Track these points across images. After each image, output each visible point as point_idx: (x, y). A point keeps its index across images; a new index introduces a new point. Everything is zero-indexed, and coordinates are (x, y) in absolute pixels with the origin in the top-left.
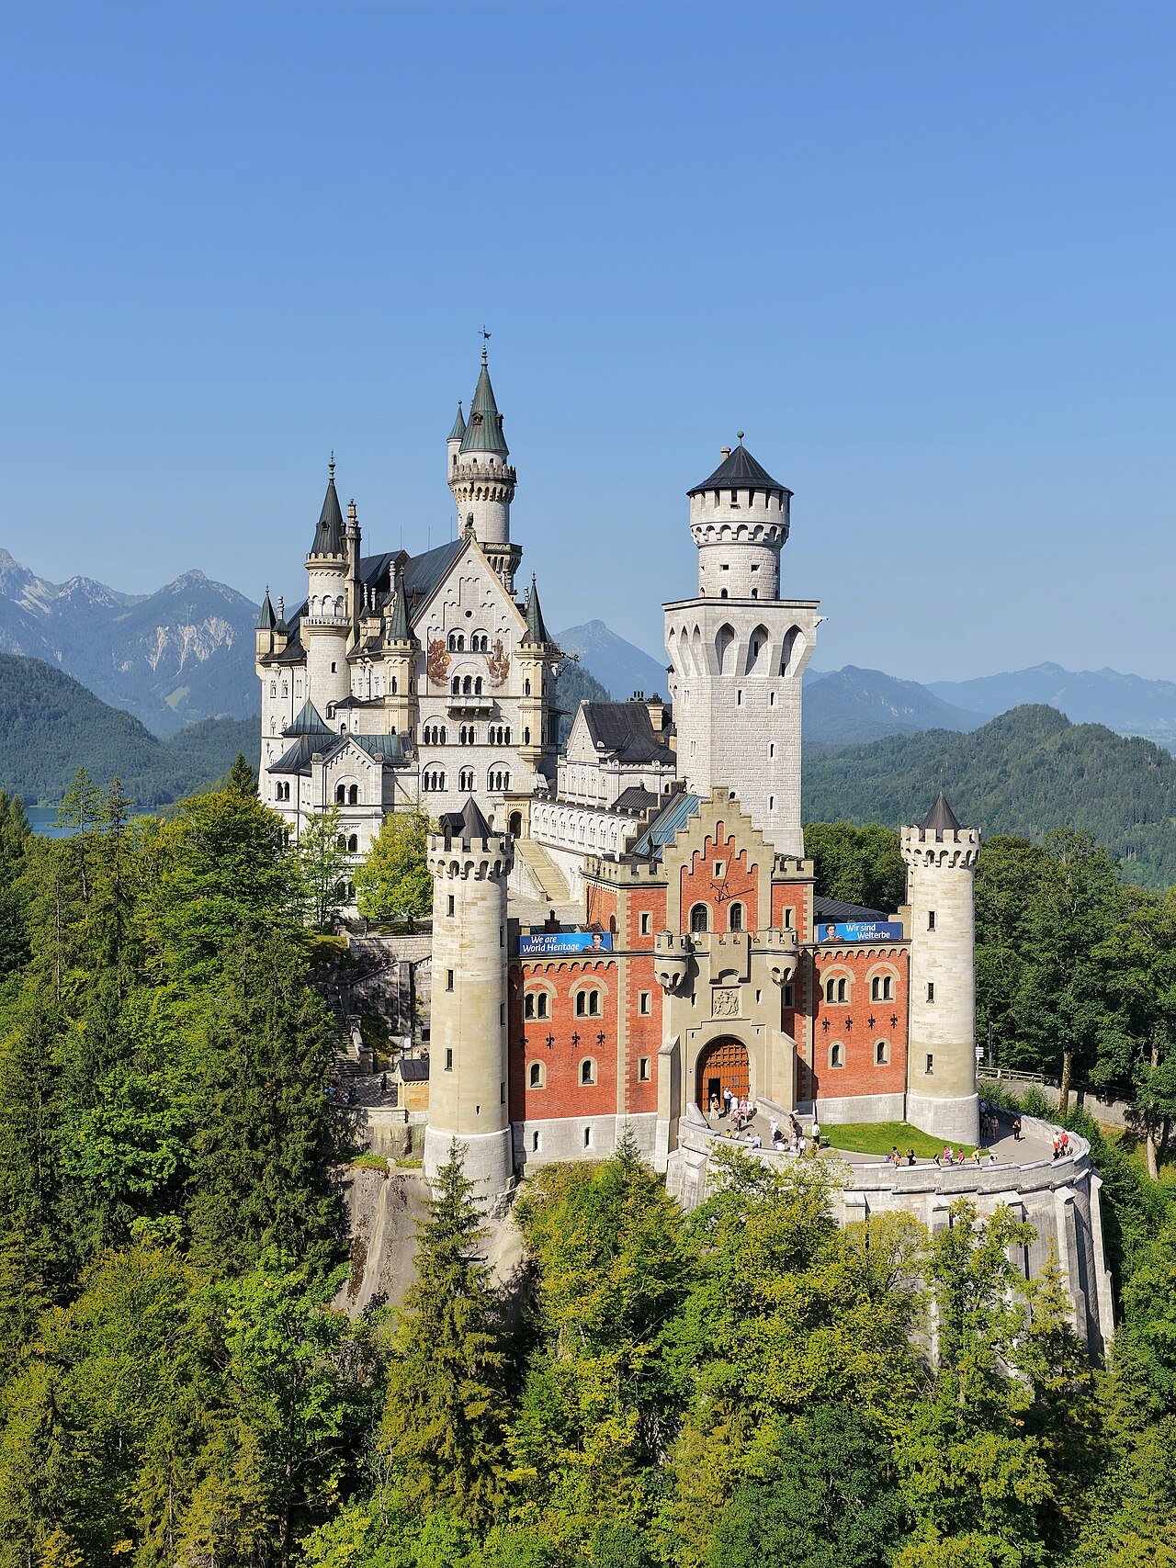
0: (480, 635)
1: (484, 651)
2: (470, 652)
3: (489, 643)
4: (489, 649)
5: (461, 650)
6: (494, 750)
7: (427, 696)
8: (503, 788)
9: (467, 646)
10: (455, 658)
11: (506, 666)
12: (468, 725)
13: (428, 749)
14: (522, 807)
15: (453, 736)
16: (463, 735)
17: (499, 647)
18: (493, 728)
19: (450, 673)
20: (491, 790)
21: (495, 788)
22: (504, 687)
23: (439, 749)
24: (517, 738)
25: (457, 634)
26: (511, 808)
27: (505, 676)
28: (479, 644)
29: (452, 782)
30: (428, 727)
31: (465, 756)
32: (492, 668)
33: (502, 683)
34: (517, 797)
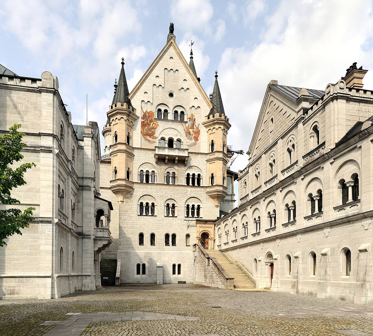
0: (179, 110)
1: (182, 121)
2: (172, 121)
3: (185, 116)
4: (185, 120)
5: (166, 119)
6: (189, 189)
7: (140, 149)
8: (196, 216)
9: (171, 116)
10: (161, 125)
11: (198, 133)
12: (171, 170)
13: (141, 186)
14: (209, 229)
15: (160, 178)
16: (168, 178)
17: (192, 119)
18: (188, 174)
19: (158, 134)
20: (188, 216)
21: (190, 215)
22: (196, 147)
23: (150, 186)
24: (205, 181)
25: (163, 108)
26: (201, 230)
27: (196, 139)
28: (179, 117)
29: (160, 210)
30: (142, 171)
31: (169, 192)
32: (188, 133)
33: (195, 144)
34: (206, 222)
